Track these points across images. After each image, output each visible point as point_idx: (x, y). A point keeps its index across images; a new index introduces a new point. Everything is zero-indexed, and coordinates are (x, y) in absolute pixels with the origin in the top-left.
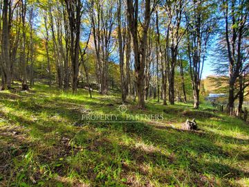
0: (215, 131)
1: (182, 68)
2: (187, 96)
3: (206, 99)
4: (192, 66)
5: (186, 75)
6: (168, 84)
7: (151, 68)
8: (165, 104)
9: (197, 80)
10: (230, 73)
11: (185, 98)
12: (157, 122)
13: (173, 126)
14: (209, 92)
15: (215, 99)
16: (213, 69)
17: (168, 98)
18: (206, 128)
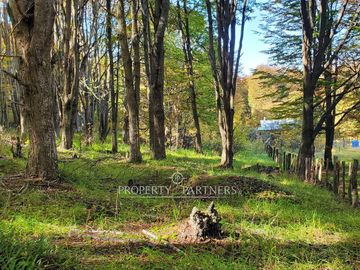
0: (264, 231)
1: (187, 36)
2: (203, 127)
3: (252, 137)
4: (216, 34)
5: (202, 61)
6: (145, 88)
7: (87, 25)
8: (137, 158)
9: (228, 80)
10: (304, 61)
11: (198, 135)
12: (99, 231)
13: (153, 235)
14: (260, 115)
15: (273, 134)
16: (268, 47)
17: (145, 135)
18: (244, 225)
